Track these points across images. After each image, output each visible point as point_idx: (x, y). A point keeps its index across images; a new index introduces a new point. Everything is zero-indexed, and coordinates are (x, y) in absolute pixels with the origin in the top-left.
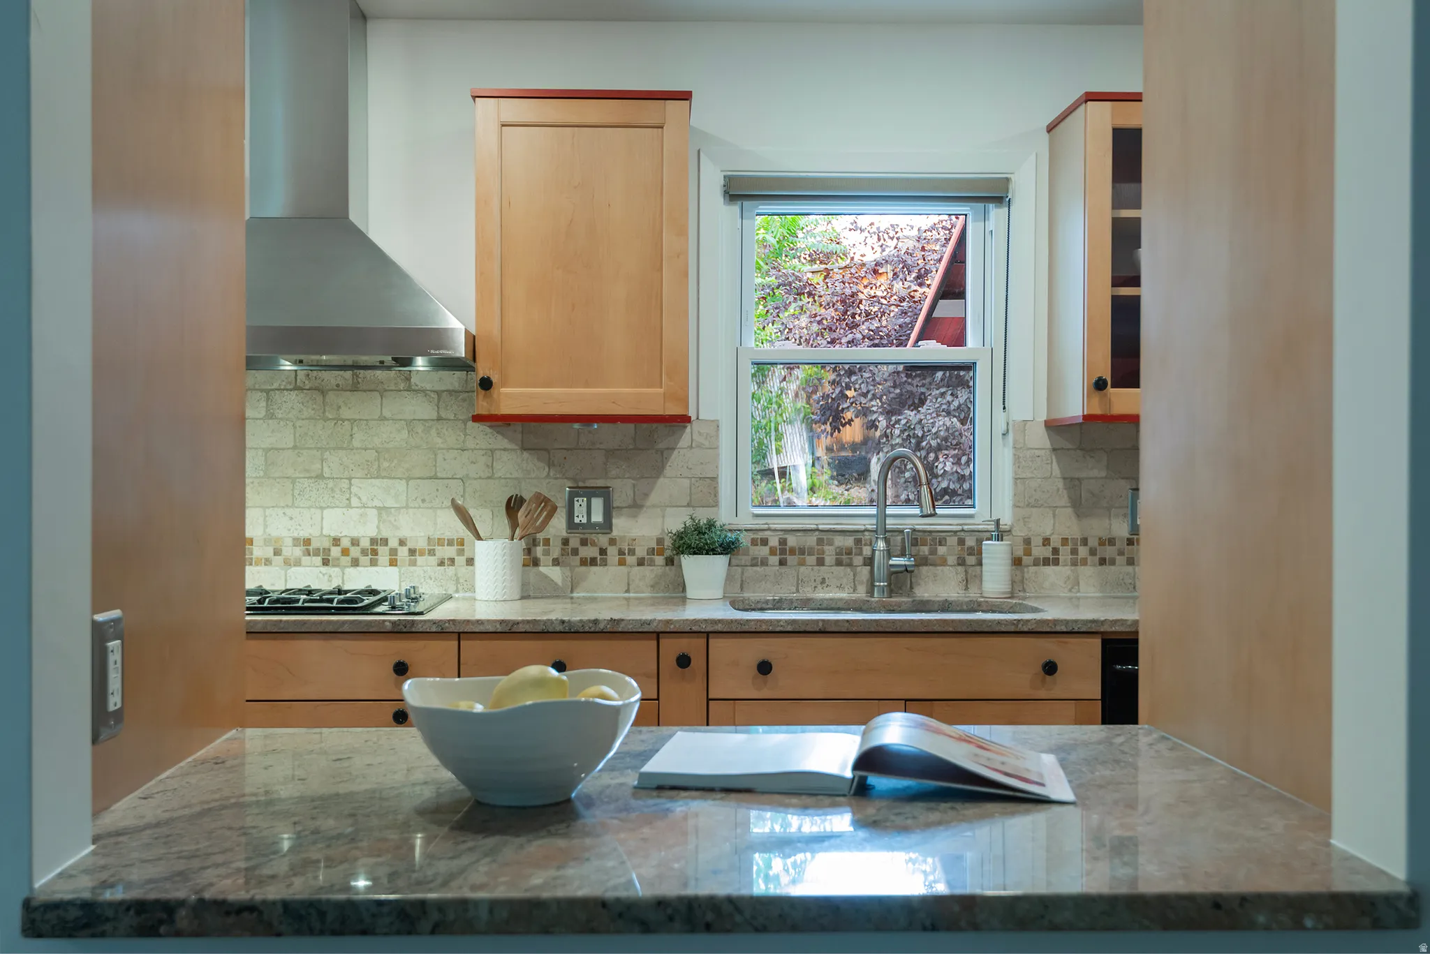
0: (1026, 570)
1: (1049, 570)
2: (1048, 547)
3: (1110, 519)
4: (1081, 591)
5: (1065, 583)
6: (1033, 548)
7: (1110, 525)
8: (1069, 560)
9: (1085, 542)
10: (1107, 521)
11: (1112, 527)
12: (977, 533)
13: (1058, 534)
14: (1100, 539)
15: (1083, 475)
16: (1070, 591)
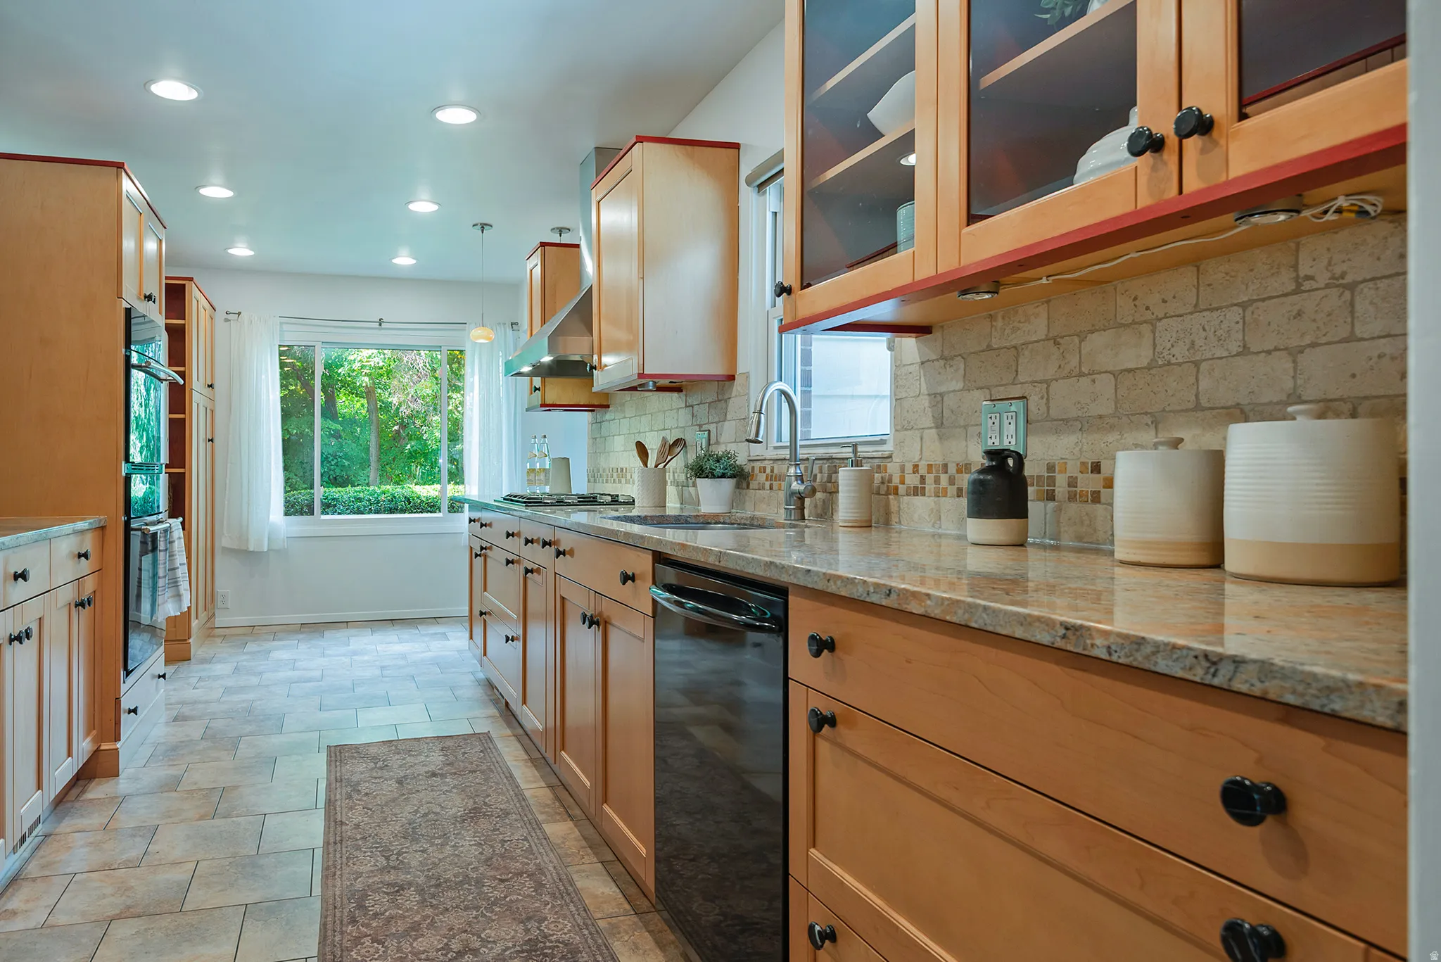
0: (901, 499)
1: (918, 500)
2: (917, 474)
3: (966, 441)
4: (943, 527)
5: (929, 515)
6: (906, 475)
7: (967, 446)
8: (933, 490)
9: (945, 467)
10: (964, 443)
11: (968, 449)
12: (870, 460)
13: (927, 461)
14: (958, 465)
15: (942, 389)
16: (933, 526)
